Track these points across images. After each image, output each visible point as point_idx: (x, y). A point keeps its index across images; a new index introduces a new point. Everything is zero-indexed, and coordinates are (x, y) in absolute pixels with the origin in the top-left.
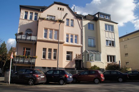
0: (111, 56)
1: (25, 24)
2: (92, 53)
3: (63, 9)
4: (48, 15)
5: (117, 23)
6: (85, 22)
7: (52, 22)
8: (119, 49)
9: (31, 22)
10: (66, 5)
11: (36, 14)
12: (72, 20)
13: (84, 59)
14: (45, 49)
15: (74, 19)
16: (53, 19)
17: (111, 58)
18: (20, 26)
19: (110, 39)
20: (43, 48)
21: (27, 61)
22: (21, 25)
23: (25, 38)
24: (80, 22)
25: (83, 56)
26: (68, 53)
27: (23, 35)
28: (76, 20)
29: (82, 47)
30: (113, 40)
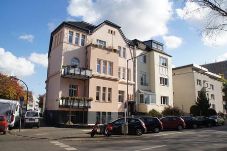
0: (164, 97)
1: (70, 50)
2: (148, 94)
3: (114, 32)
4: (97, 40)
5: (171, 56)
6: (138, 52)
7: (106, 51)
8: (172, 88)
9: (77, 48)
10: (118, 28)
11: (84, 36)
12: (124, 49)
13: (136, 101)
14: (98, 88)
15: (126, 47)
16: (103, 45)
17: (164, 100)
18: (65, 53)
19: (163, 77)
20: (97, 87)
21: (82, 105)
22: (66, 51)
23: (78, 73)
24: (132, 51)
25: (135, 96)
26: (120, 92)
27: (76, 69)
28: (129, 49)
29: (134, 85)
30: (167, 77)
